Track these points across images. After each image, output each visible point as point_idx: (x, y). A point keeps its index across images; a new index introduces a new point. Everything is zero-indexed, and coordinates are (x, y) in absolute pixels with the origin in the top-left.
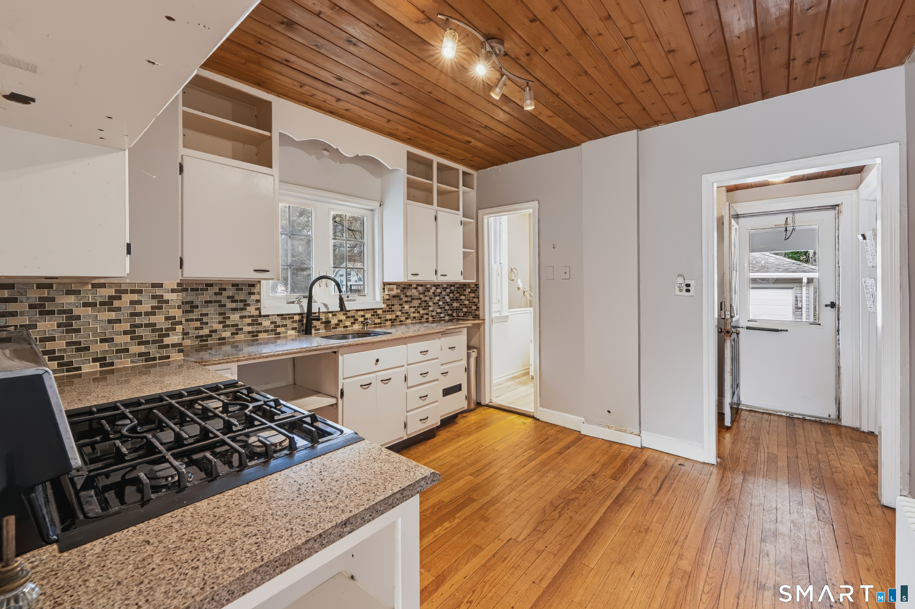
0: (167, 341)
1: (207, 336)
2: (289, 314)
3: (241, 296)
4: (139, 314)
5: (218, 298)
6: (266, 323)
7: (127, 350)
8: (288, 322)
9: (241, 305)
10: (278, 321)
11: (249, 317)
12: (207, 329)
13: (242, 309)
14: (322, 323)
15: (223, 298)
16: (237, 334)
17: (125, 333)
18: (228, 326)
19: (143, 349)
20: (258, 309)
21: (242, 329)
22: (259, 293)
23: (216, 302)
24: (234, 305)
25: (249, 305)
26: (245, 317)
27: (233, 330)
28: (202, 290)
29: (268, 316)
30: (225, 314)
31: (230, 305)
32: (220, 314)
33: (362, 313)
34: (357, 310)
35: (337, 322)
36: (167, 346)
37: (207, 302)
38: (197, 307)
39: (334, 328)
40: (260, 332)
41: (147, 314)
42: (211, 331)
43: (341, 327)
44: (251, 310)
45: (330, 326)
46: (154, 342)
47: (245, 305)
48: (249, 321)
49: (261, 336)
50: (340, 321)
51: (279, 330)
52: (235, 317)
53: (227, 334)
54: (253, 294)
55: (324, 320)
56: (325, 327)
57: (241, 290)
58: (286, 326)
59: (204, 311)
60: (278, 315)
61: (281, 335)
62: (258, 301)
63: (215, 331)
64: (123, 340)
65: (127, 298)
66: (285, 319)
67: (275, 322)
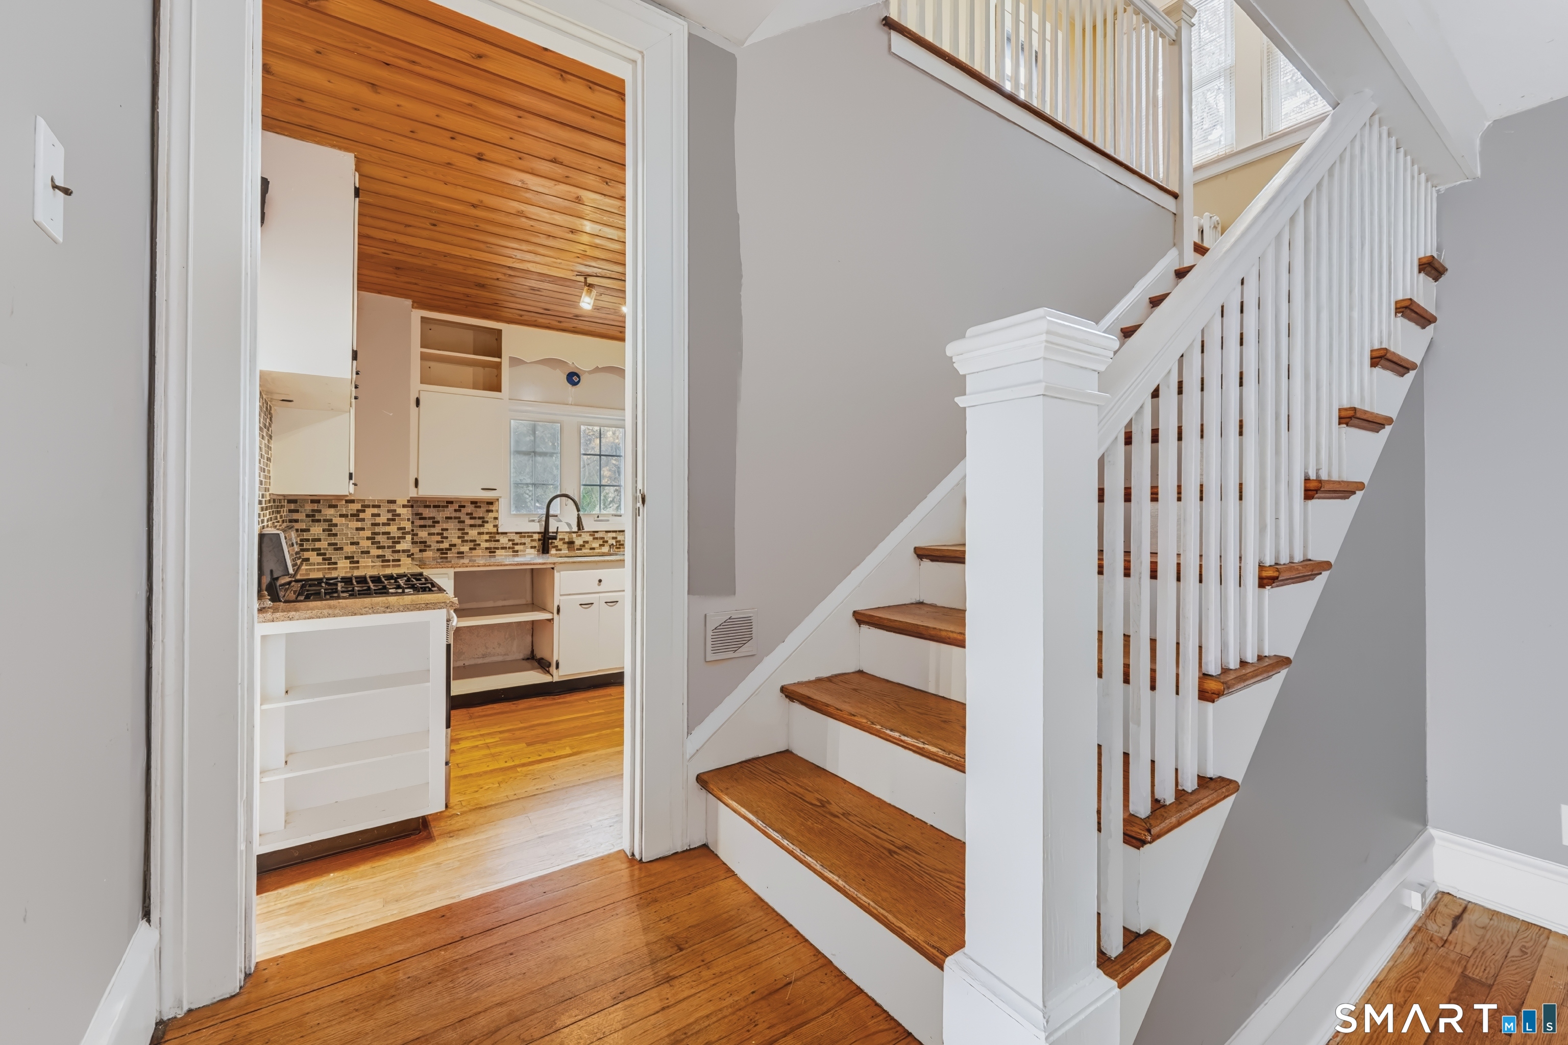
0: (398, 547)
1: (447, 549)
2: (528, 533)
3: (480, 513)
4: (378, 525)
5: (458, 514)
6: (504, 540)
7: (368, 552)
8: (527, 540)
9: (479, 522)
10: (517, 539)
11: (487, 533)
12: (446, 542)
13: (480, 526)
14: (564, 543)
15: (462, 515)
16: (475, 549)
17: (368, 538)
18: (467, 541)
19: (380, 552)
20: (496, 526)
21: (479, 545)
22: (497, 511)
23: (455, 518)
24: (472, 522)
25: (487, 522)
26: (482, 533)
27: (471, 545)
28: (443, 507)
29: (506, 533)
30: (464, 529)
31: (469, 522)
32: (459, 529)
33: (614, 535)
34: (607, 532)
35: (582, 543)
36: (398, 551)
37: (447, 518)
38: (438, 522)
39: (578, 549)
40: (497, 548)
41: (384, 524)
42: (450, 545)
43: (587, 549)
44: (489, 527)
45: (574, 547)
46: (389, 547)
47: (483, 522)
48: (487, 537)
49: (498, 552)
50: (587, 542)
51: (517, 548)
52: (473, 533)
53: (465, 548)
54: (492, 511)
55: (567, 540)
56: (568, 548)
57: (480, 507)
58: (524, 544)
59: (445, 526)
60: (517, 533)
61: (519, 553)
62: (496, 518)
63: (455, 545)
64: (366, 544)
65: (370, 511)
66: (525, 537)
67: (513, 540)
